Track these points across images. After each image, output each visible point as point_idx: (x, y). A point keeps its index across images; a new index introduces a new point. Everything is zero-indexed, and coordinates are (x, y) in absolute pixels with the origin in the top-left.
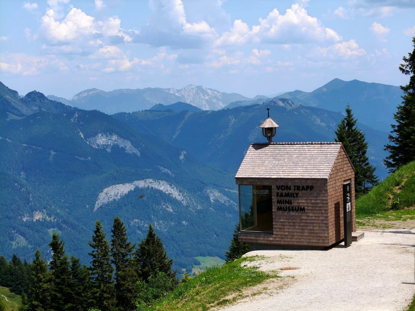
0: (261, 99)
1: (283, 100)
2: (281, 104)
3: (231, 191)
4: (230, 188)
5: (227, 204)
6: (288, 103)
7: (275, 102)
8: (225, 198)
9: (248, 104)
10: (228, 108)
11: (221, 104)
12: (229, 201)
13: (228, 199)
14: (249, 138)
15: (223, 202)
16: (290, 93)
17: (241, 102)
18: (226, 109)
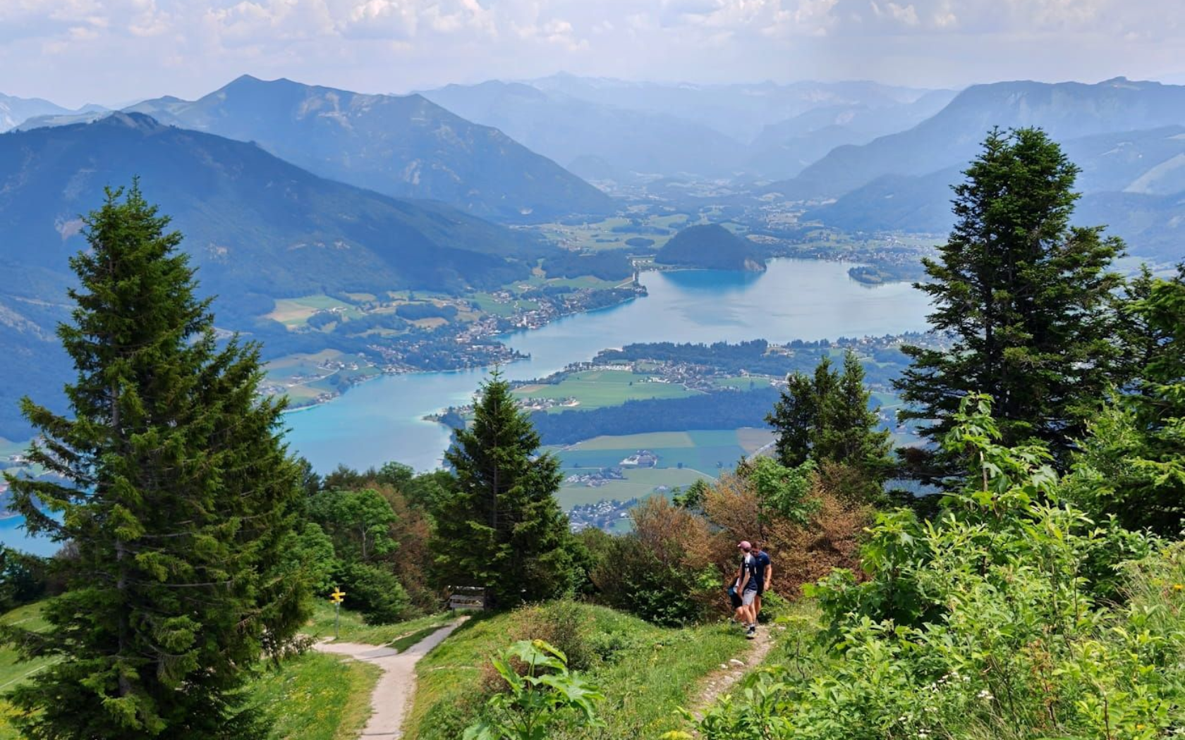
0: (92, 113)
1: (136, 116)
2: (130, 123)
3: (30, 301)
4: (26, 297)
5: (19, 329)
6: (146, 122)
7: (118, 121)
8: (17, 317)
9: (64, 122)
10: (18, 131)
11: (9, 120)
12: (24, 322)
13: (23, 319)
14: (65, 191)
15: (11, 325)
16: (152, 102)
17: (51, 117)
18: (14, 131)
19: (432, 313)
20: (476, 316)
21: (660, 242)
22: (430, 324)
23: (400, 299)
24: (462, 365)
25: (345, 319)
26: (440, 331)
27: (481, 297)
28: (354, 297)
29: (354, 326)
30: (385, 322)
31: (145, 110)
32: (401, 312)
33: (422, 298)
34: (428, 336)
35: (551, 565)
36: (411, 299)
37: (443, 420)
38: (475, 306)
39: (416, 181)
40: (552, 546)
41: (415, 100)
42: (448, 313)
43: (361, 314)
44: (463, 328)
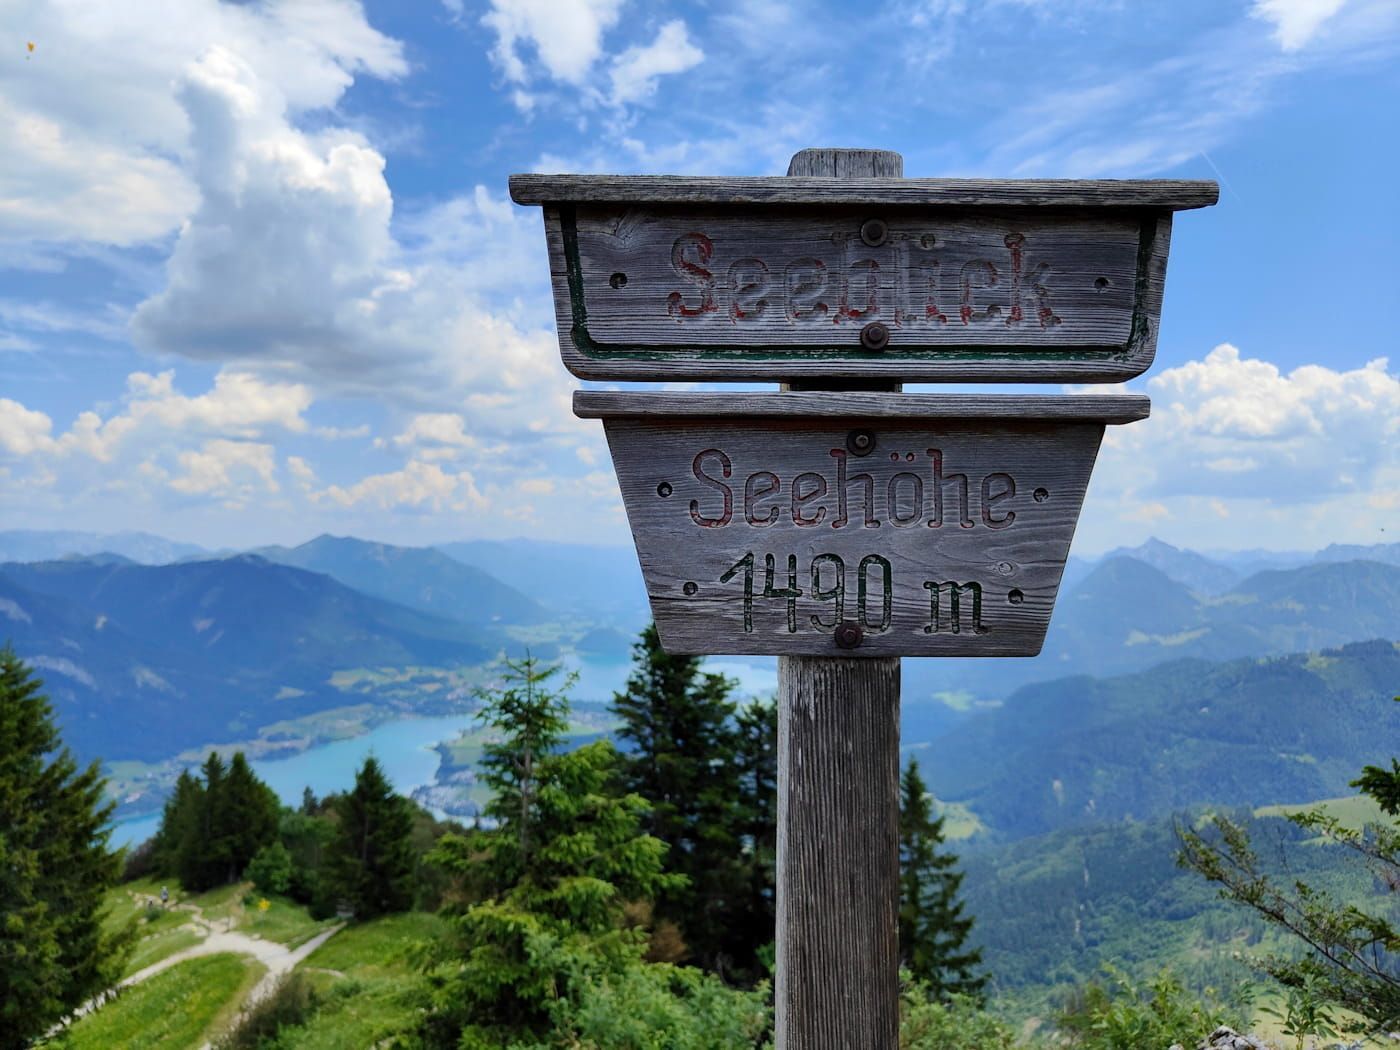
19: (431, 680)
20: (460, 682)
21: (578, 637)
22: (430, 688)
23: (413, 672)
24: (450, 713)
25: (377, 684)
26: (438, 692)
27: (465, 671)
28: (384, 670)
29: (383, 689)
30: (401, 686)
31: (261, 553)
32: (414, 680)
33: (427, 671)
34: (429, 695)
35: (401, 886)
36: (421, 671)
37: (437, 749)
38: (460, 677)
39: (428, 599)
40: (404, 872)
41: (430, 551)
42: (443, 680)
43: (387, 681)
44: (452, 689)
